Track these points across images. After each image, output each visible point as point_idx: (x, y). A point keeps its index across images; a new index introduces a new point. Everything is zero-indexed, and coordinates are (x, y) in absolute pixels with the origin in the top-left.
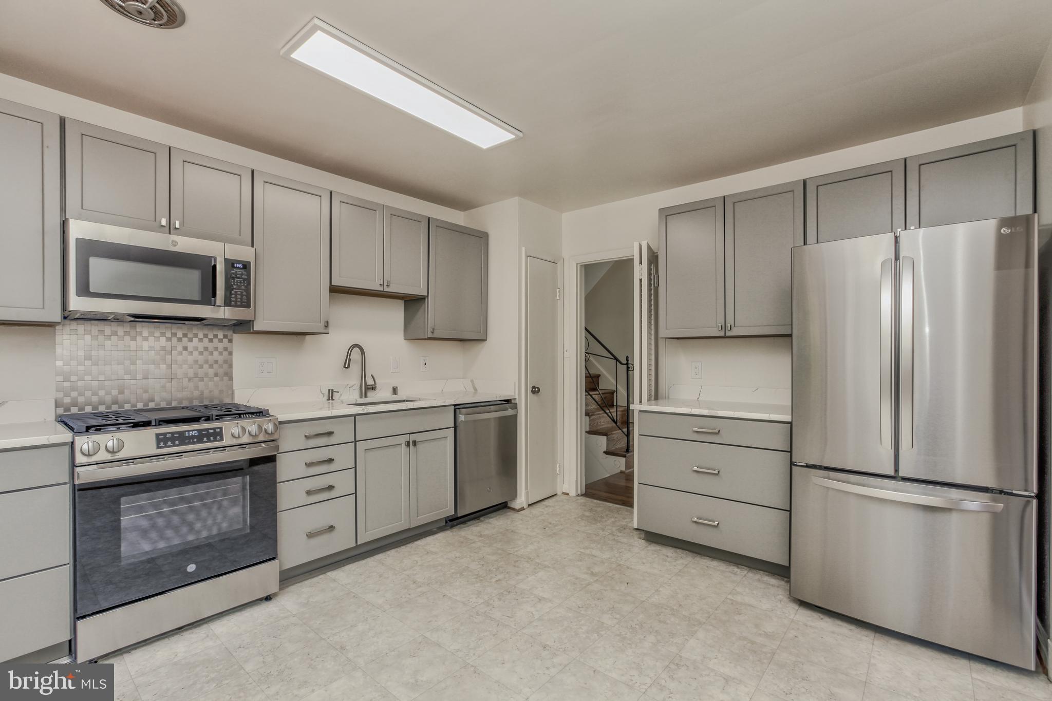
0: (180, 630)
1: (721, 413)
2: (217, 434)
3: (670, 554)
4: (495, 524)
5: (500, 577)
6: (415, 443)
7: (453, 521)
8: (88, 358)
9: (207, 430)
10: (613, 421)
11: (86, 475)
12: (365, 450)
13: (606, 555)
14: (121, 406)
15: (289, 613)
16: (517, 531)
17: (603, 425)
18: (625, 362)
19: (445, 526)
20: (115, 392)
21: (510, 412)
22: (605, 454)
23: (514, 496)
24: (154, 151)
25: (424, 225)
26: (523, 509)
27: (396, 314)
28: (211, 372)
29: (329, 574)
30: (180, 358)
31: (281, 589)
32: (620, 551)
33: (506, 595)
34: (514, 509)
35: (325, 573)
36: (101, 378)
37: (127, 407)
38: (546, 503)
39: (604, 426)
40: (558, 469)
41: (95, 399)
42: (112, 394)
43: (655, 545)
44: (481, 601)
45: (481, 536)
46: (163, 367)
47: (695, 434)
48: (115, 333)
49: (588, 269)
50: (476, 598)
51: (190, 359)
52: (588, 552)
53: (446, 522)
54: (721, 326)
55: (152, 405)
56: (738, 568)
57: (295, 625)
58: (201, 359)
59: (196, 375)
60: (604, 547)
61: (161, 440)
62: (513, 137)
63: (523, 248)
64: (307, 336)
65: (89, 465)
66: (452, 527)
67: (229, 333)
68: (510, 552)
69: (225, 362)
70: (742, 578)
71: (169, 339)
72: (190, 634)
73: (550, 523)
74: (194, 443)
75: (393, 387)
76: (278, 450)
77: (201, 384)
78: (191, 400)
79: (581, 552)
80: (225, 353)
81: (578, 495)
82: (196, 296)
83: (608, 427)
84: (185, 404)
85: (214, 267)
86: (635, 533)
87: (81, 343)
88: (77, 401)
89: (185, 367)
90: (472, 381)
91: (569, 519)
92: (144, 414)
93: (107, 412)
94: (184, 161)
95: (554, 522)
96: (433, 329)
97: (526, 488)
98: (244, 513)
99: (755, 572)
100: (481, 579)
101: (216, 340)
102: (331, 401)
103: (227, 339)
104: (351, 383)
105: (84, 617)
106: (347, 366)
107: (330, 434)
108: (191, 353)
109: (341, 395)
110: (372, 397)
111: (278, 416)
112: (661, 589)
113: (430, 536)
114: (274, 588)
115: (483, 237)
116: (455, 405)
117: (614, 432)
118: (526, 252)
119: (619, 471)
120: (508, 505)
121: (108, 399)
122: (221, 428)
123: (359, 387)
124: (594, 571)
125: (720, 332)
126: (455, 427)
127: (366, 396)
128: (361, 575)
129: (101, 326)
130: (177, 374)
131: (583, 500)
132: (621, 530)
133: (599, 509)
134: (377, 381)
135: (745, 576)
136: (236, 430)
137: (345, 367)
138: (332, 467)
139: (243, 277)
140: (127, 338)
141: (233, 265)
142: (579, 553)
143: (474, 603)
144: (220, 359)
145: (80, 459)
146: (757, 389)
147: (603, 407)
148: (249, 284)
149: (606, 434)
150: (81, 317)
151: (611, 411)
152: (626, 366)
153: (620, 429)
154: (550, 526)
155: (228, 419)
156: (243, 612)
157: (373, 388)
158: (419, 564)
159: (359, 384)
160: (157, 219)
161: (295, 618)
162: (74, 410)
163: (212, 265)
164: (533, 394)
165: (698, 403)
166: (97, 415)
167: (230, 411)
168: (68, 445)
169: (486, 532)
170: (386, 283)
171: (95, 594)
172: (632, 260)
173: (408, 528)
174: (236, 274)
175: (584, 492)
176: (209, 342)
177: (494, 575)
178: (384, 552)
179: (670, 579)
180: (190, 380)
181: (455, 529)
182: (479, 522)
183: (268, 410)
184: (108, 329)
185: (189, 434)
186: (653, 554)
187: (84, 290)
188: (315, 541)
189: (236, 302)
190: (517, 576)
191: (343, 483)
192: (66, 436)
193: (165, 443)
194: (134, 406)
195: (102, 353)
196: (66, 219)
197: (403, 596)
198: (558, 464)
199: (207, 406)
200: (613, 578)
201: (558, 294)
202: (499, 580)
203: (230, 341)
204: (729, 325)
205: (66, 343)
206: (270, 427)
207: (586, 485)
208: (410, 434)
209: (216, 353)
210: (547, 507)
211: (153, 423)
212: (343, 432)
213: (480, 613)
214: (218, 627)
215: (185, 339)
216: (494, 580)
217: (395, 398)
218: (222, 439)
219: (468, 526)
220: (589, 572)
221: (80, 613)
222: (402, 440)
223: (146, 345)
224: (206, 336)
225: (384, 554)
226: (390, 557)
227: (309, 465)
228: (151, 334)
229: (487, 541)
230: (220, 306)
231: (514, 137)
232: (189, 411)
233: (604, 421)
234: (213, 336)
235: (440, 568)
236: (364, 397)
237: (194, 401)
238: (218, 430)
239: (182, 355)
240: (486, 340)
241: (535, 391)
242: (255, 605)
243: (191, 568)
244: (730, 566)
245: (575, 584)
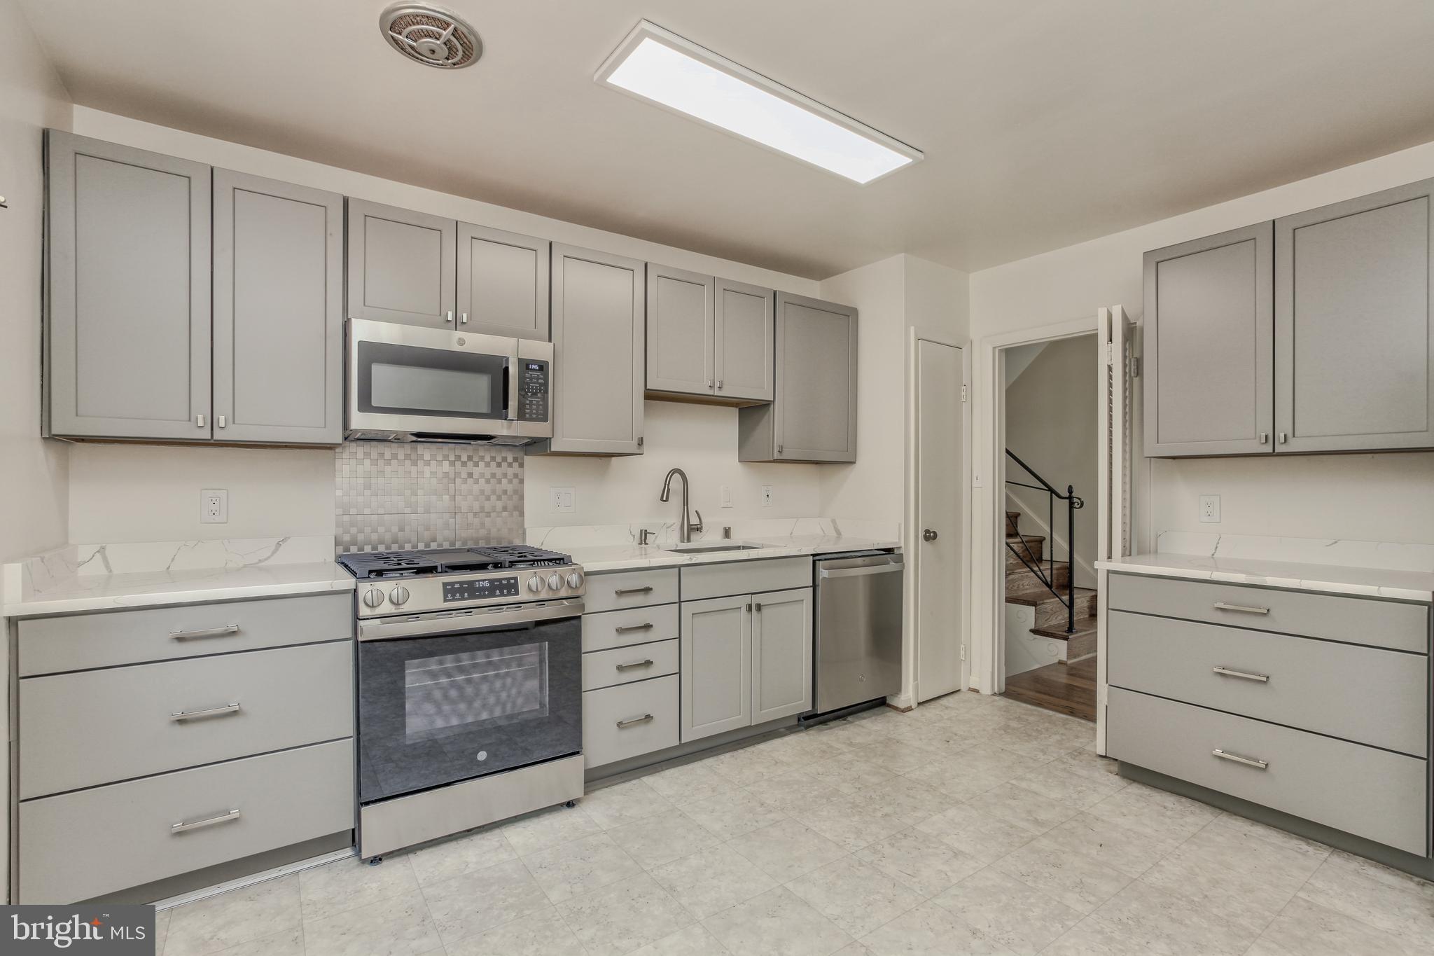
0: (469, 833)
1: (1270, 581)
2: (511, 587)
3: (1169, 805)
4: (869, 728)
5: (887, 810)
6: (759, 607)
7: (810, 720)
8: (368, 486)
9: (500, 580)
10: (1046, 584)
11: (371, 629)
12: (693, 614)
13: (1056, 794)
14: (402, 547)
15: (598, 828)
16: (905, 742)
17: (1027, 589)
18: (1067, 495)
19: (798, 725)
20: (395, 529)
21: (891, 567)
22: (1032, 634)
23: (898, 689)
24: (440, 228)
25: (768, 302)
26: (910, 709)
27: (727, 426)
28: (499, 505)
29: (645, 779)
30: (464, 487)
31: (587, 791)
32: (1079, 789)
33: (901, 839)
34: (896, 708)
35: (639, 778)
36: (381, 511)
37: (408, 547)
38: (944, 701)
39: (1028, 591)
40: (963, 652)
41: (374, 537)
42: (393, 531)
43: (1139, 786)
44: (863, 844)
45: (851, 744)
46: (446, 498)
47: (1220, 614)
48: (395, 457)
49: (1010, 354)
50: (855, 839)
51: (476, 488)
52: (1024, 785)
53: (799, 720)
54: (1266, 436)
55: (434, 546)
56: (1308, 844)
57: (607, 846)
58: (488, 488)
59: (482, 508)
60: (1050, 780)
61: (450, 591)
62: (908, 160)
63: (912, 328)
64: (613, 458)
65: (372, 618)
66: (808, 727)
67: (520, 454)
68: (900, 774)
69: (516, 492)
70: (1321, 865)
71: (452, 464)
72: (480, 839)
73: (956, 734)
74: (485, 597)
75: (725, 529)
76: (584, 610)
77: (487, 520)
78: (476, 541)
79: (1012, 784)
80: (516, 481)
81: (995, 694)
82: (485, 409)
83: (1034, 593)
84: (470, 545)
85: (506, 369)
86: (1100, 762)
87: (360, 468)
88: (357, 540)
89: (470, 498)
90: (834, 521)
91: (984, 730)
92: (428, 557)
93: (388, 554)
94: (472, 238)
95: (962, 733)
96: (782, 447)
97: (916, 679)
98: (541, 688)
99: (1346, 856)
100: (860, 810)
101: (504, 465)
102: (643, 545)
103: (517, 463)
104: (669, 521)
105: (367, 803)
106: (664, 499)
107: (647, 590)
108: (477, 482)
109: (656, 537)
110: (698, 541)
111: (583, 565)
112: (1162, 863)
113: (776, 738)
114: (577, 791)
115: (848, 315)
116: (814, 555)
117: (1048, 601)
118: (916, 335)
119: (1057, 661)
120: (887, 702)
121: (388, 537)
122: (516, 579)
123: (679, 527)
124: (1038, 818)
125: (1264, 446)
126: (814, 586)
127: (689, 540)
128: (687, 785)
129: (381, 447)
130: (461, 507)
131: (1002, 702)
132: (1076, 756)
133: (1032, 719)
134: (703, 520)
135: (1326, 860)
136: (533, 582)
137: (662, 500)
138: (651, 636)
139: (540, 381)
140: (408, 463)
141: (527, 366)
142: (1009, 786)
143: (853, 845)
144: (510, 488)
145: (364, 611)
146: (1336, 542)
147: (1028, 561)
148: (546, 392)
149: (1034, 604)
150: (362, 437)
151: (1041, 568)
152: (1068, 500)
153: (1058, 597)
154: (955, 738)
155: (522, 566)
156: (541, 819)
157: (699, 529)
158: (765, 778)
159: (680, 523)
160: (443, 314)
161: (605, 836)
162: (354, 550)
163: (504, 366)
164: (926, 541)
165: (1214, 562)
166: (379, 557)
167: (525, 556)
168: (350, 592)
169: (859, 740)
170: (717, 384)
171: (375, 772)
172: (1096, 335)
173: (748, 725)
174: (531, 378)
175: (1003, 689)
176: (497, 467)
177: (878, 807)
178: (715, 755)
179: (1177, 848)
180: (475, 514)
181: (812, 732)
182: (846, 724)
183: (570, 556)
184: (388, 451)
185: (479, 584)
186: (1138, 801)
187: (366, 404)
188: (626, 734)
189: (531, 414)
190: (914, 811)
191: (664, 657)
192: (348, 582)
193: (453, 596)
194: (415, 546)
195: (381, 480)
196: (348, 319)
197: (749, 824)
198: (962, 646)
199: (495, 549)
200: (1073, 833)
201: (963, 394)
202: (887, 815)
203: (521, 465)
204: (1282, 435)
205: (346, 468)
206: (574, 579)
207: (1006, 679)
208: (752, 594)
209: (504, 481)
210: (947, 708)
211: (439, 570)
212: (664, 589)
213: (864, 863)
214: (515, 835)
215: (470, 464)
216: (879, 814)
217: (727, 543)
218: (517, 593)
219: (831, 728)
220: (1030, 818)
221: (364, 799)
222: (743, 601)
223: (427, 470)
224: (493, 459)
225: (715, 758)
226: (725, 763)
227: (620, 631)
228: (433, 457)
229: (862, 754)
230: (513, 420)
231: (911, 160)
232: (476, 555)
233: (1029, 583)
234: (501, 458)
235: (796, 787)
236: (686, 541)
237: (480, 541)
238: (512, 581)
239: (466, 483)
240: (855, 463)
241: (930, 536)
242: (555, 810)
243: (482, 756)
244: (1292, 838)
245: (1009, 834)
